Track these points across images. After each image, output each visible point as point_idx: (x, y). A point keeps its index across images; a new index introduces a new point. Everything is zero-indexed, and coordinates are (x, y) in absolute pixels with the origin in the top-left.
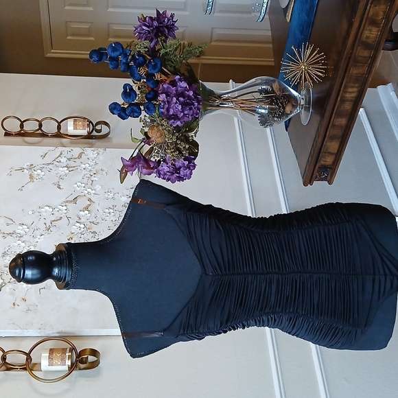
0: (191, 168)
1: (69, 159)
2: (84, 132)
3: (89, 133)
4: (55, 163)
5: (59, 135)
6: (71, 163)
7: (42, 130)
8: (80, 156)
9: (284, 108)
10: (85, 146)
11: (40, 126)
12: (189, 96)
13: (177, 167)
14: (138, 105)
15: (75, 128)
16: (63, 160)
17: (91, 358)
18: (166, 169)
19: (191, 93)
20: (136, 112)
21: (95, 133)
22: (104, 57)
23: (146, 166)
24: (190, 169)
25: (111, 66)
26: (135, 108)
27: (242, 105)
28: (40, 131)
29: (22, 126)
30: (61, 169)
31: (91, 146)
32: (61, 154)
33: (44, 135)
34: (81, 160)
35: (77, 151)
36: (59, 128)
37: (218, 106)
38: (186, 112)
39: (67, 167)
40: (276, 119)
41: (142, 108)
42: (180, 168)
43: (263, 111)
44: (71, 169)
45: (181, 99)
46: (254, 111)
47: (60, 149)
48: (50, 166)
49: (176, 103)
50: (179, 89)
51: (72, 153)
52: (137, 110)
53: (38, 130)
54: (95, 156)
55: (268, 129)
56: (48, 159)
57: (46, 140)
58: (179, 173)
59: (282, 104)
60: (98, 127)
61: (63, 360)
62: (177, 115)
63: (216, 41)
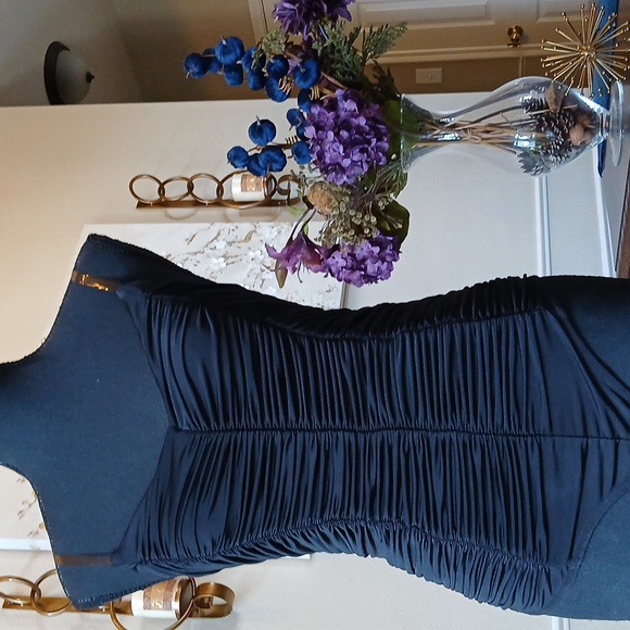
0: (388, 259)
1: (230, 244)
2: (260, 195)
3: (269, 196)
4: (207, 251)
5: (219, 202)
6: (233, 250)
7: (193, 195)
8: (248, 238)
9: (566, 136)
10: (258, 218)
11: (191, 187)
12: (359, 126)
13: (359, 257)
14: (279, 148)
15: (244, 189)
16: (221, 245)
17: (217, 601)
18: (342, 263)
19: (362, 121)
20: (275, 161)
21: (276, 196)
22: (214, 65)
23: (309, 257)
24: (383, 260)
25: (228, 82)
26: (272, 154)
27: (485, 136)
28: (190, 198)
29: (161, 190)
30: (214, 260)
31: (274, 218)
32: (219, 234)
33: (197, 203)
34: (249, 244)
35: (245, 227)
36: (220, 190)
37: (436, 140)
38: (356, 158)
39: (224, 256)
40: (552, 158)
41: (288, 152)
42: (364, 260)
43: (526, 144)
44: (230, 261)
45: (344, 134)
46: (511, 144)
47: (218, 226)
48: (199, 257)
49: (334, 141)
50: (343, 114)
51: (237, 232)
52: (277, 158)
53: (186, 195)
54: (273, 236)
55: (536, 179)
56: (196, 245)
57: (202, 212)
58: (365, 270)
59: (561, 128)
60: (283, 186)
61: (167, 600)
62: (339, 164)
63: (548, 15)
